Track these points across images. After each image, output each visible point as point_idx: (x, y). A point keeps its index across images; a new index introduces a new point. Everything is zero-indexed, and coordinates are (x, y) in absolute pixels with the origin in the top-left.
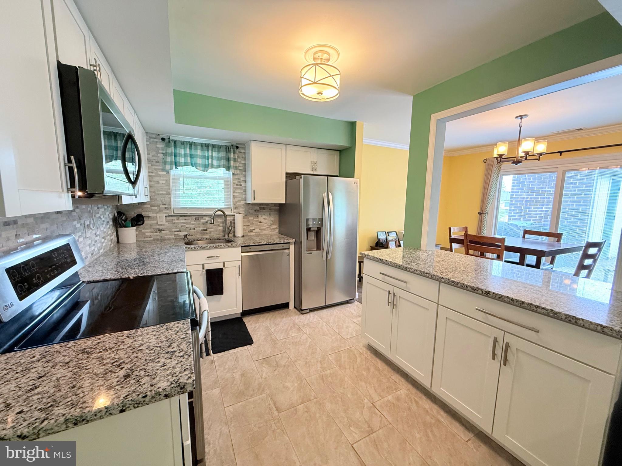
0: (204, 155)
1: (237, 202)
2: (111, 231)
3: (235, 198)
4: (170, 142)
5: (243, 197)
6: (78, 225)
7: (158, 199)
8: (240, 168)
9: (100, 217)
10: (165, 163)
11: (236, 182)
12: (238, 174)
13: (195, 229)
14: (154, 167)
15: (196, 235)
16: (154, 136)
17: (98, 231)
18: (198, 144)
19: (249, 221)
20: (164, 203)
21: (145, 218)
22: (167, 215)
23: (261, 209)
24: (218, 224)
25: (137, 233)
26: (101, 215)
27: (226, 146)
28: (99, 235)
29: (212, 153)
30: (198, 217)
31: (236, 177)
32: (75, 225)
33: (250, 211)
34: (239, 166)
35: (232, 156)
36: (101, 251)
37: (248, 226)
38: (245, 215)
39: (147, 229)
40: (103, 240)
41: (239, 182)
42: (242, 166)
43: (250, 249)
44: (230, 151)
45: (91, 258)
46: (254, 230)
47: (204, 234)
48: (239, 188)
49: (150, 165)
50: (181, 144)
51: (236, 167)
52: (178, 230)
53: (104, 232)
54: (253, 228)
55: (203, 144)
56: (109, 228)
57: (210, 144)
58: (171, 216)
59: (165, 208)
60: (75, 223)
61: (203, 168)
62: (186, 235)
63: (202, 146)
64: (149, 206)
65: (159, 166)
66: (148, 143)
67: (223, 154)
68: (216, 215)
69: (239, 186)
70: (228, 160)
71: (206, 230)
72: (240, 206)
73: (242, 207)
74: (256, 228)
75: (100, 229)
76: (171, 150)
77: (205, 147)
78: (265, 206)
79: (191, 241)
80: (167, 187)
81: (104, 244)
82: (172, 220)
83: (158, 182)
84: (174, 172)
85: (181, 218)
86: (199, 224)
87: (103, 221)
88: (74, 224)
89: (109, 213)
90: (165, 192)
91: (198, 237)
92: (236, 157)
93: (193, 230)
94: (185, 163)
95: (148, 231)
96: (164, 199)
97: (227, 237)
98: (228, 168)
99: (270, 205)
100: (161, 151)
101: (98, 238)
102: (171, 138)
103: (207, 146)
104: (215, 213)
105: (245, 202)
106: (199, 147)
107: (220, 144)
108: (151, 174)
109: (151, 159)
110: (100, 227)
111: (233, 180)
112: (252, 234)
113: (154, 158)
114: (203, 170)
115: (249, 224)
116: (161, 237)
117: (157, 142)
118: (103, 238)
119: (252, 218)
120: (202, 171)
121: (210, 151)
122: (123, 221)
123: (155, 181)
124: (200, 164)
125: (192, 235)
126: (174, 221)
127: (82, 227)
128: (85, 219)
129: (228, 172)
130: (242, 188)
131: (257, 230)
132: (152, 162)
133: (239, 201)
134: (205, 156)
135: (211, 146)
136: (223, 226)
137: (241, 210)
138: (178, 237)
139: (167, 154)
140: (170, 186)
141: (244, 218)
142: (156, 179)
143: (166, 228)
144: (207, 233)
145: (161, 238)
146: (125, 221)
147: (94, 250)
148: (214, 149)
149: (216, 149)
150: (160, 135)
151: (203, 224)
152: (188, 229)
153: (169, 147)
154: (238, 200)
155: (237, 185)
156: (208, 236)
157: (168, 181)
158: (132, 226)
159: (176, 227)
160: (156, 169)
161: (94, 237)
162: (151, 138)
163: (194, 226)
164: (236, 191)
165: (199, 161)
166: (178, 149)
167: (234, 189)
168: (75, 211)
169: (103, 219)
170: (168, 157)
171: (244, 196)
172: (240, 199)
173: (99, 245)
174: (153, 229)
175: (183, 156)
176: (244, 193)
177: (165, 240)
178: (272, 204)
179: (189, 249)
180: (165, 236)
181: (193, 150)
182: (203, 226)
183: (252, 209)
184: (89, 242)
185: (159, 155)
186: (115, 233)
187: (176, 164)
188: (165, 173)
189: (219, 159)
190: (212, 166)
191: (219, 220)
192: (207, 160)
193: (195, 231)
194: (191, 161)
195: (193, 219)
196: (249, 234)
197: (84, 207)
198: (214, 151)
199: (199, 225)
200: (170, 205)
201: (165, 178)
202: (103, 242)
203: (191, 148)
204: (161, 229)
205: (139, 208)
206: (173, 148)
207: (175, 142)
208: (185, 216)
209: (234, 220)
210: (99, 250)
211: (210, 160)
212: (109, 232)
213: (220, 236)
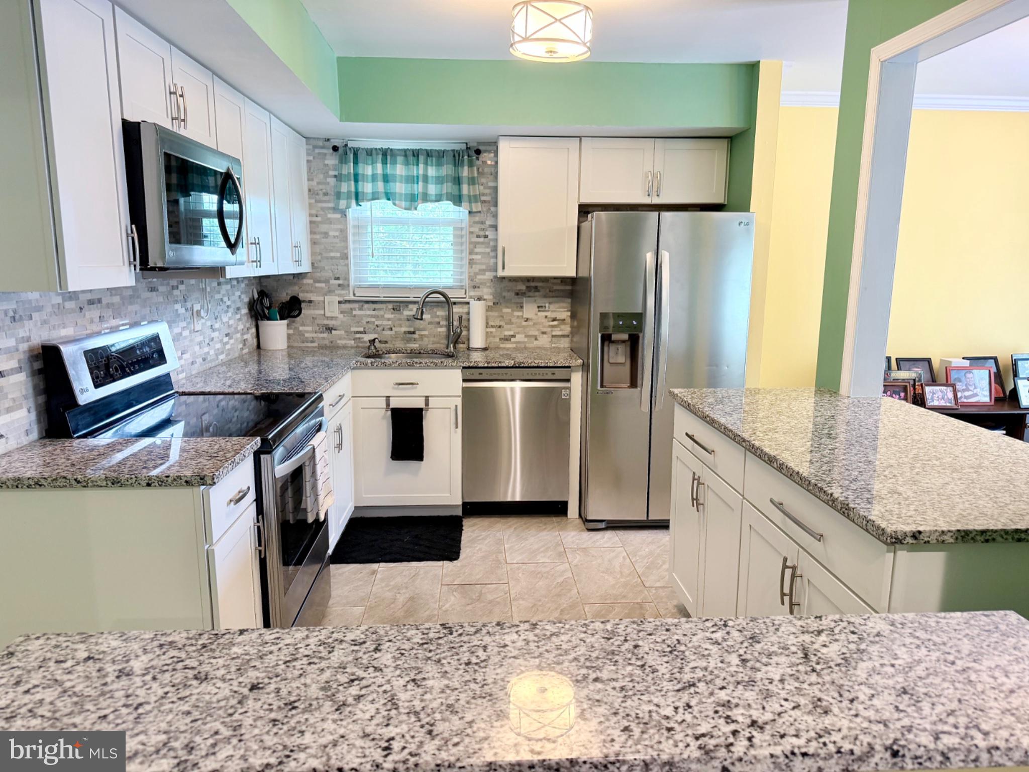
0: (410, 174)
1: (476, 274)
2: (245, 326)
3: (474, 266)
4: (346, 154)
5: (492, 264)
6: (182, 311)
7: (326, 268)
8: (483, 198)
9: (222, 300)
10: (338, 195)
11: (476, 229)
12: (480, 212)
13: (391, 329)
14: (320, 205)
15: (394, 342)
16: (321, 143)
17: (216, 322)
18: (398, 152)
19: (502, 317)
20: (337, 276)
21: (303, 305)
22: (341, 299)
23: (530, 291)
24: (437, 320)
25: (291, 332)
26: (224, 295)
27: (453, 151)
28: (219, 330)
29: (426, 170)
30: (398, 306)
31: (477, 219)
32: (177, 310)
33: (505, 294)
34: (483, 195)
35: (465, 172)
36: (222, 357)
37: (500, 327)
38: (494, 303)
39: (308, 326)
40: (226, 339)
41: (483, 230)
42: (490, 194)
43: (481, 374)
44: (463, 161)
45: (201, 364)
46: (514, 336)
47: (409, 341)
48: (482, 243)
49: (313, 201)
50: (367, 154)
51: (475, 196)
52: (361, 329)
53: (229, 326)
54: (512, 333)
55: (408, 152)
56: (240, 319)
57: (421, 149)
58: (349, 301)
59: (339, 285)
60: (178, 306)
61: (408, 203)
62: (374, 340)
63: (406, 156)
64: (310, 281)
65: (328, 202)
66: (311, 158)
67: (447, 170)
68: (427, 302)
69: (482, 240)
70: (458, 181)
71: (414, 333)
72: (483, 283)
73: (488, 284)
74: (518, 333)
75: (221, 320)
76: (349, 169)
77: (412, 158)
78: (539, 284)
79: (381, 352)
80: (343, 244)
81: (228, 347)
82: (351, 309)
83: (326, 234)
84: (354, 212)
85: (366, 306)
86: (400, 320)
87: (228, 307)
88: (176, 308)
89: (241, 293)
90: (338, 255)
91: (398, 346)
92: (476, 175)
93: (389, 332)
94: (373, 193)
95: (310, 328)
96: (336, 267)
97: (452, 349)
98: (458, 200)
99: (552, 281)
100: (332, 173)
101: (216, 334)
102: (350, 145)
103: (416, 154)
104: (427, 297)
105: (494, 274)
106: (400, 159)
107: (443, 149)
108: (315, 219)
109: (316, 189)
110: (221, 316)
111: (470, 226)
112: (508, 345)
113: (321, 187)
114: (407, 206)
115: (502, 323)
116: (332, 342)
117: (325, 154)
118: (227, 335)
119: (509, 310)
120: (406, 209)
121: (421, 166)
122: (266, 308)
123: (321, 233)
124: (401, 194)
125: (386, 342)
126: (354, 313)
127: (189, 314)
128: (193, 302)
129: (457, 208)
130: (489, 243)
131: (520, 337)
132: (318, 194)
133: (482, 272)
134: (414, 176)
135: (422, 154)
136: (446, 326)
137: (487, 292)
138: (361, 345)
139: (341, 178)
140: (347, 242)
141: (489, 309)
142: (324, 228)
143: (340, 326)
144: (415, 340)
145: (331, 345)
146: (269, 308)
147: (208, 353)
148: (429, 160)
149: (434, 159)
150: (332, 140)
151: (408, 320)
152: (379, 329)
153: (346, 163)
154: (480, 270)
155: (478, 236)
156: (417, 345)
157: (344, 233)
158: (282, 318)
159: (358, 323)
160: (323, 209)
161: (208, 331)
162: (315, 147)
163: (390, 323)
164: (477, 250)
165: (399, 188)
166: (360, 165)
167: (472, 246)
168: (178, 288)
169: (228, 303)
170: (343, 183)
171: (492, 261)
172: (484, 267)
173: (218, 346)
174: (318, 325)
175: (370, 179)
176: (492, 254)
177: (338, 347)
178: (555, 278)
179: (362, 365)
180: (338, 342)
181: (388, 165)
182: (407, 323)
183: (509, 291)
184: (200, 338)
185: (329, 180)
186: (254, 330)
187: (358, 197)
188: (338, 216)
189: (440, 180)
190: (426, 198)
191: (439, 313)
192: (416, 185)
193: (393, 333)
194: (385, 188)
195: (389, 309)
196: (502, 346)
197: (193, 282)
198: (429, 162)
199: (400, 322)
200: (347, 279)
201: (339, 227)
202: (227, 343)
203: (384, 162)
204: (331, 326)
205: (295, 284)
206: (352, 164)
207: (356, 152)
208: (373, 302)
209: (468, 313)
210: (217, 355)
211: (420, 183)
212: (241, 327)
213: (441, 346)
